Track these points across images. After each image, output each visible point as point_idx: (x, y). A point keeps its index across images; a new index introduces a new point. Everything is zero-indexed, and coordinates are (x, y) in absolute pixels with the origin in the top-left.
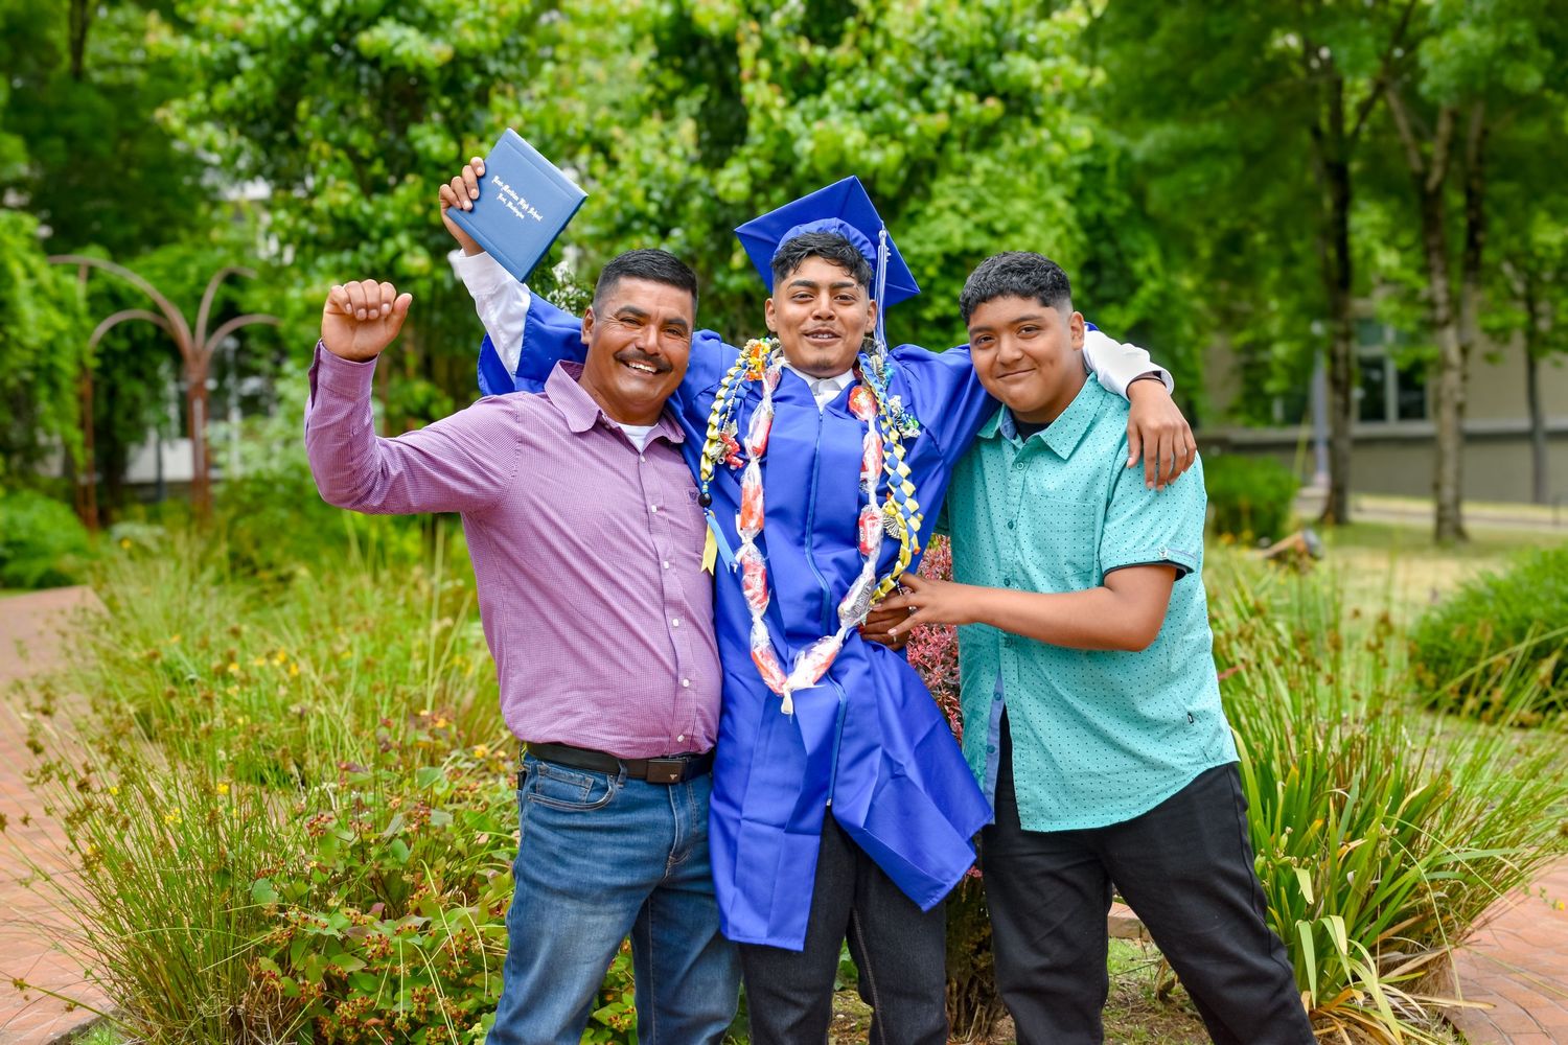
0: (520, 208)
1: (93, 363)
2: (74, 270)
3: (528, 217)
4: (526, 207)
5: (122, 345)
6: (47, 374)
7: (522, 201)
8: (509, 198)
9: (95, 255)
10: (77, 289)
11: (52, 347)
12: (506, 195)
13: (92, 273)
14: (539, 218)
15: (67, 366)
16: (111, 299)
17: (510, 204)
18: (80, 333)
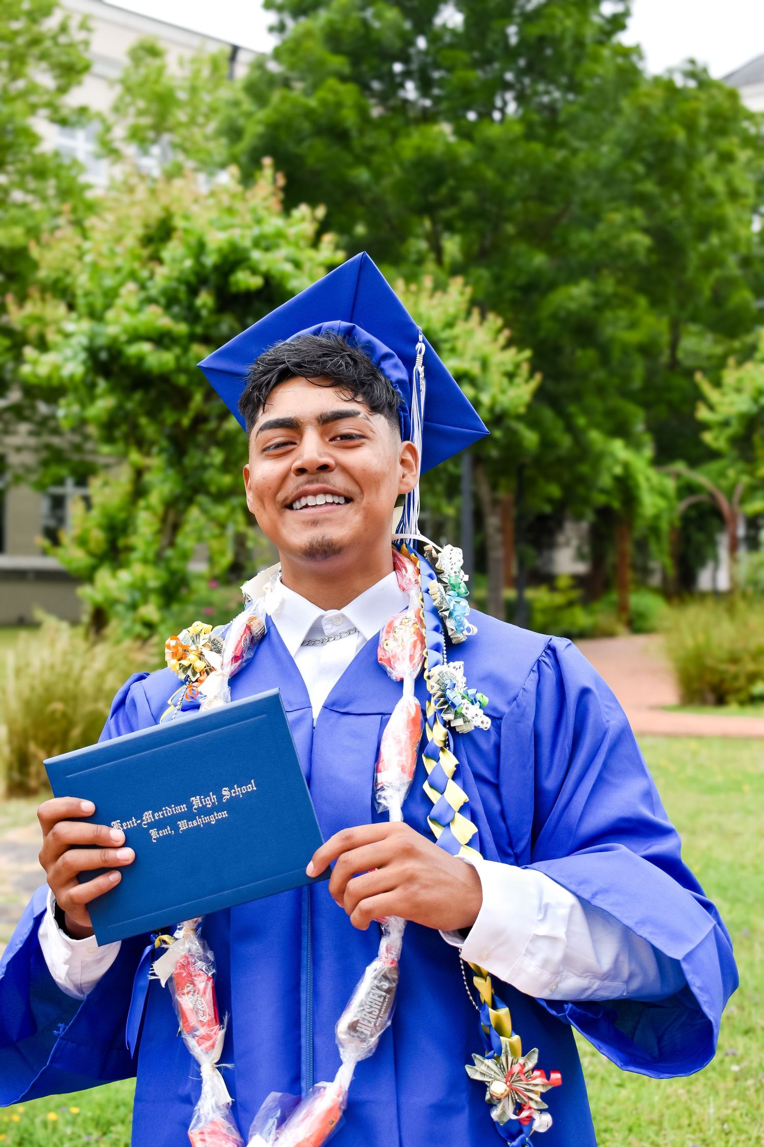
0: (204, 811)
1: (678, 523)
2: (669, 475)
3: (232, 805)
4: (210, 800)
5: (693, 514)
6: (654, 530)
7: (196, 801)
8: (172, 821)
9: (680, 466)
10: (670, 485)
11: (657, 517)
12: (158, 825)
13: (678, 476)
14: (251, 787)
15: (664, 526)
16: (687, 489)
17: (183, 825)
18: (671, 509)
